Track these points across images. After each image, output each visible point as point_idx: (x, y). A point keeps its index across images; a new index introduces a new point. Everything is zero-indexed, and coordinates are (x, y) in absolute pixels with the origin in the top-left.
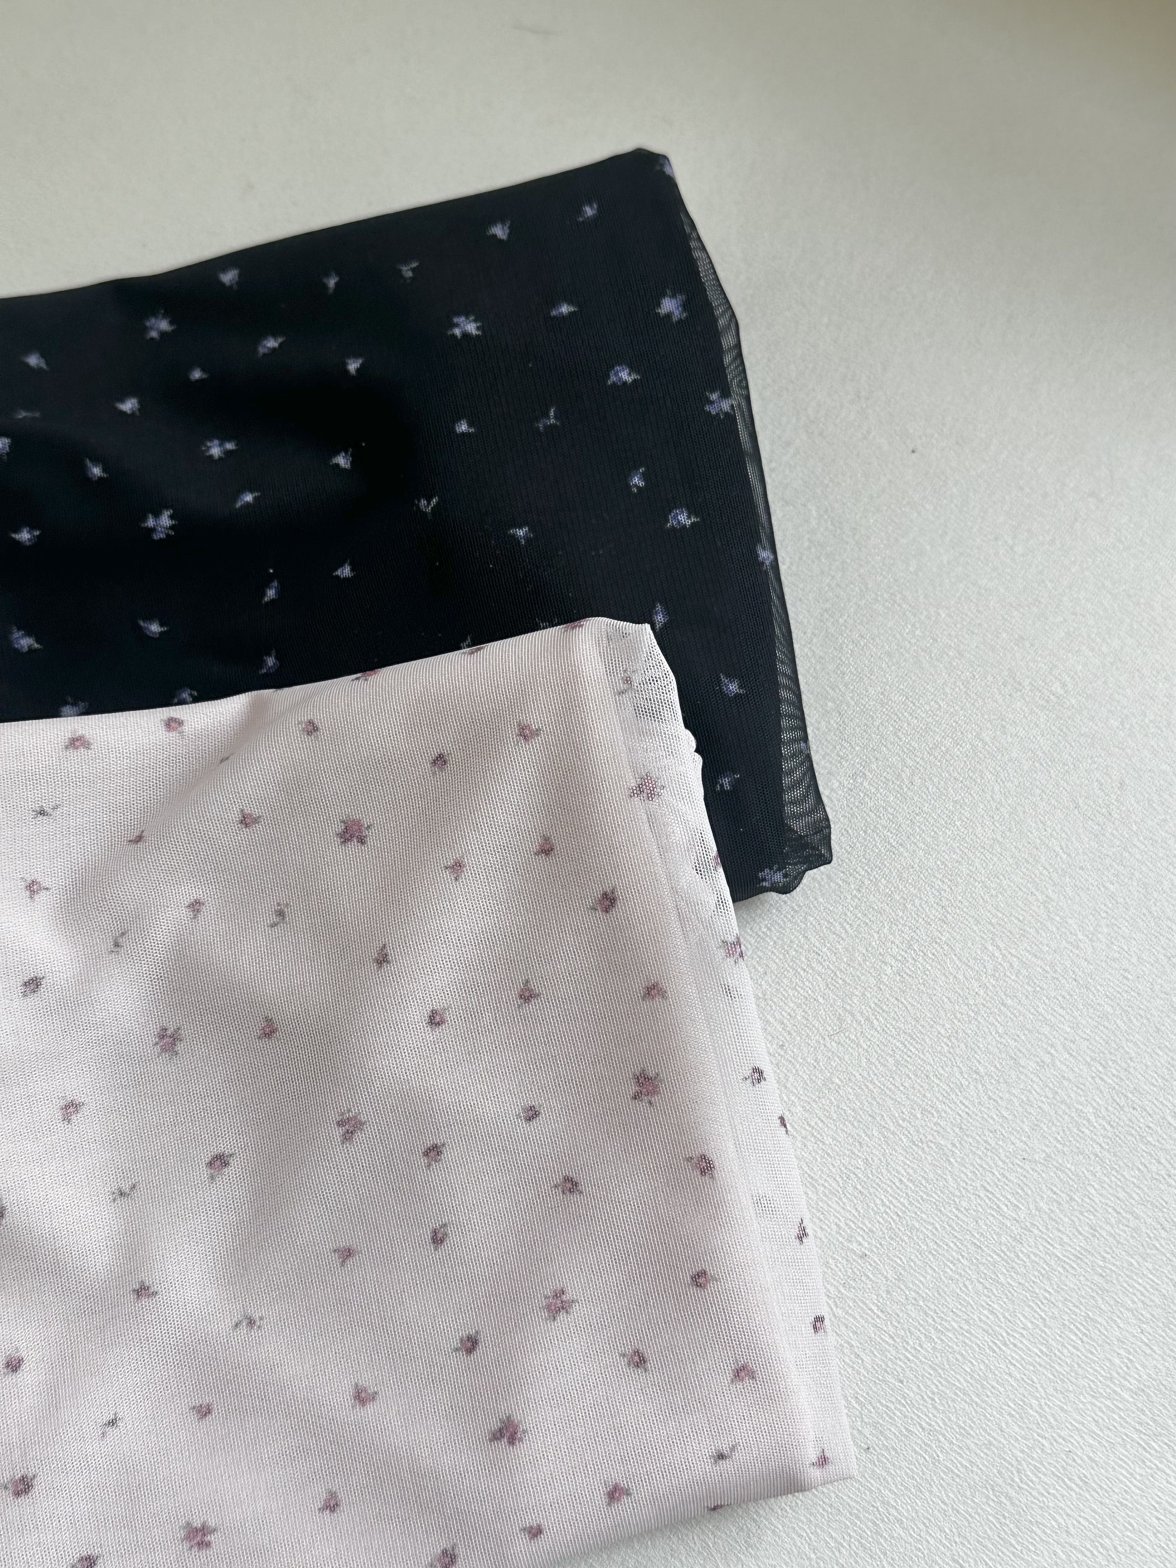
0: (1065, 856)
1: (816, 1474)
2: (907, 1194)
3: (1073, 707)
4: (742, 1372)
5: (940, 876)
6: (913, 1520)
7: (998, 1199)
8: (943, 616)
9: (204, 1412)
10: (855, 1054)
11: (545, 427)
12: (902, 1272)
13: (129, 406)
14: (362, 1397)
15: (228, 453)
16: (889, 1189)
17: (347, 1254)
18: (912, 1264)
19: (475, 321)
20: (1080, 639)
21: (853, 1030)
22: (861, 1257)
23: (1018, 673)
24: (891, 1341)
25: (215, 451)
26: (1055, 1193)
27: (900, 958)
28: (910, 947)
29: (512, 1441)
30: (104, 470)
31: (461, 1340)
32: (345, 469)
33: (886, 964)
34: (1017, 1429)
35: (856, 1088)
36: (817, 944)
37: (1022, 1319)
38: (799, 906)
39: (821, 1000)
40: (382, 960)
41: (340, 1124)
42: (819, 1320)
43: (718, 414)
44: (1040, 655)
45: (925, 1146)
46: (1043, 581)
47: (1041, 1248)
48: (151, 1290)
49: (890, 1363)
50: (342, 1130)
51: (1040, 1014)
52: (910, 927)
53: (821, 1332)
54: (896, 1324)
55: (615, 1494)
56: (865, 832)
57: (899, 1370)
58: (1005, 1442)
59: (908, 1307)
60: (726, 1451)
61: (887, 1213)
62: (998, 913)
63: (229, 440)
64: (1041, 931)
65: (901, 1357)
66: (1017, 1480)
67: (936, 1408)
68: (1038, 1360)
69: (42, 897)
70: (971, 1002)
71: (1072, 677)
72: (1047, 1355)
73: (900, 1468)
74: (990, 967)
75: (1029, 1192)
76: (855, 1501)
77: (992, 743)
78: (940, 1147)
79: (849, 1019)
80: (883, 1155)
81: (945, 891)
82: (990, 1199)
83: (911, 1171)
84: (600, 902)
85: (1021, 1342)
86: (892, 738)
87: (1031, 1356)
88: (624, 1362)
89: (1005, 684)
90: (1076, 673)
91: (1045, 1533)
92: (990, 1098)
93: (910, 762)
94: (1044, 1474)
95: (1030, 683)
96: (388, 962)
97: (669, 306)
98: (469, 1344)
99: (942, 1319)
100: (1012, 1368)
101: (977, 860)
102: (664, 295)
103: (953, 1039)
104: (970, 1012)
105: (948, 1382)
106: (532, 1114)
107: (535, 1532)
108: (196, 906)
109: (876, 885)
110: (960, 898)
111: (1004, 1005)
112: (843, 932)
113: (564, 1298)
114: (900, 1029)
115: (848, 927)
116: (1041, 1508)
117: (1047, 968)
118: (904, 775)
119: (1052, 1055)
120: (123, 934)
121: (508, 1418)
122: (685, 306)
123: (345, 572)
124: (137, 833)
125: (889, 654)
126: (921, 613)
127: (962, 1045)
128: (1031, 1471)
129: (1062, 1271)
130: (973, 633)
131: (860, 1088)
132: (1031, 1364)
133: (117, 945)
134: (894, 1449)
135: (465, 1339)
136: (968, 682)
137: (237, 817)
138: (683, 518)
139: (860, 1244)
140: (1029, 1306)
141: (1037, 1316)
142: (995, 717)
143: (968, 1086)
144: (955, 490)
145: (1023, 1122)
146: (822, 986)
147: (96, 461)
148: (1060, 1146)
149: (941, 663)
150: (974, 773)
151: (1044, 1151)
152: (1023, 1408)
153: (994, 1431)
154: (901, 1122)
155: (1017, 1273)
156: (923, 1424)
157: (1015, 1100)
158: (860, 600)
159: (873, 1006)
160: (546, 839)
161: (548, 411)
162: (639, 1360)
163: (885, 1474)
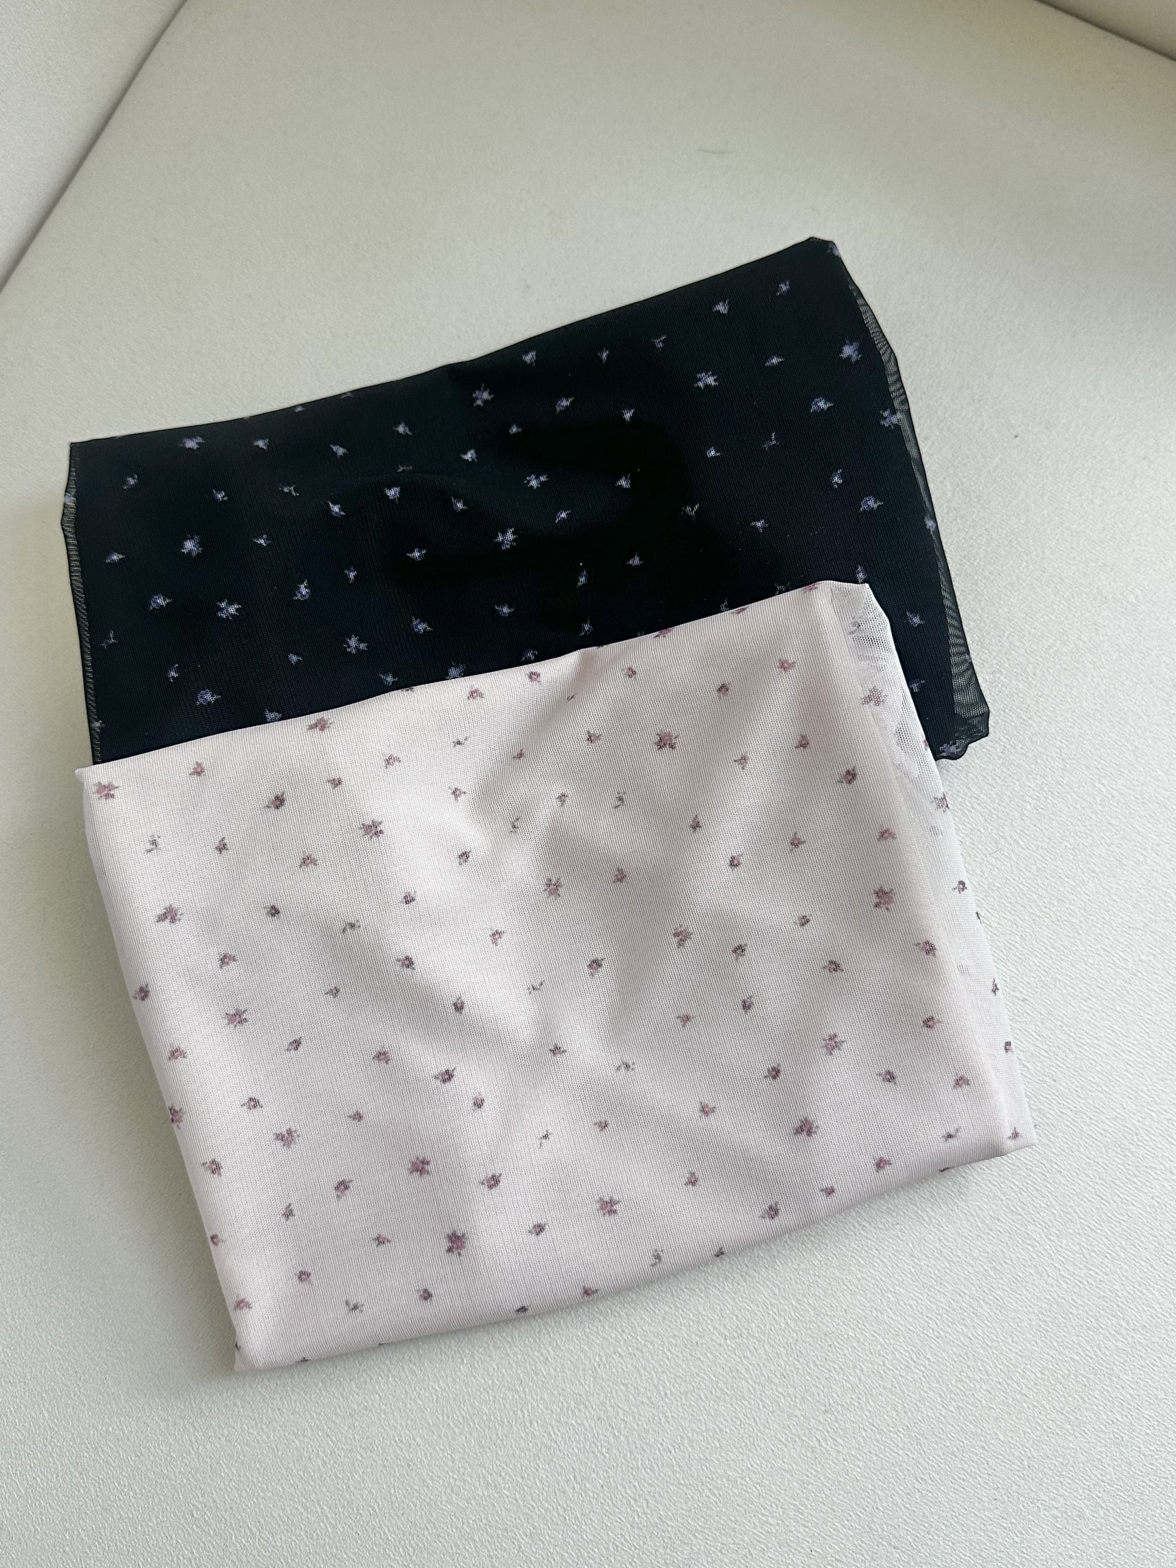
0: (1145, 718)
1: (1010, 1144)
2: (1051, 957)
3: (1144, 611)
4: (961, 1082)
5: (1059, 738)
6: (1069, 1171)
7: (1113, 956)
8: (1048, 553)
9: (603, 1126)
10: (1009, 865)
11: (770, 447)
12: (1051, 1009)
13: (469, 456)
14: (705, 1110)
15: (542, 483)
16: (1038, 954)
17: (686, 1019)
18: (1057, 1003)
19: (713, 375)
20: (1145, 563)
21: (1006, 849)
22: (1023, 1001)
23: (1104, 591)
24: (1046, 1055)
25: (534, 483)
26: (1151, 949)
27: (1035, 797)
28: (1042, 789)
29: (809, 1133)
30: (464, 505)
31: (768, 1070)
32: (626, 489)
33: (1026, 802)
34: (1133, 1106)
35: (1011, 888)
36: (976, 792)
37: (1133, 1033)
38: (962, 767)
39: (982, 830)
40: (696, 826)
41: (676, 935)
42: (1008, 1044)
43: (890, 426)
44: (1119, 576)
45: (1061, 924)
46: (1116, 524)
47: (1144, 986)
48: (562, 1050)
49: (1047, 1070)
50: (677, 939)
51: (1135, 828)
52: (1041, 776)
53: (1009, 1052)
54: (1049, 1043)
55: (880, 1164)
56: (1004, 712)
57: (1053, 1073)
58: (1126, 1116)
59: (1057, 1032)
60: (952, 1132)
61: (1038, 971)
62: (1102, 761)
63: (542, 474)
64: (1132, 771)
65: (1054, 1065)
66: (1136, 1140)
67: (1079, 1097)
68: (1145, 1060)
69: (462, 798)
70: (1087, 824)
71: (1142, 591)
72: (1151, 1057)
73: (1058, 1137)
74: (1098, 799)
75: (1134, 950)
76: (1029, 1160)
77: (1090, 642)
78: (1072, 924)
79: (1002, 842)
80: (1033, 932)
81: (1064, 748)
82: (1107, 956)
83: (1052, 941)
84: (845, 777)
85: (1133, 1049)
86: (1018, 644)
87: (1140, 1058)
88: (880, 1078)
89: (1095, 599)
90: (1144, 587)
91: (1156, 1173)
92: (1104, 888)
93: (1032, 660)
94: (1154, 1135)
95: (1113, 597)
96: (700, 827)
97: (848, 351)
98: (774, 1073)
99: (1080, 1038)
100: (1128, 1066)
101: (1085, 725)
102: (844, 344)
103: (1076, 850)
104: (1087, 831)
105: (1086, 1079)
106: (804, 921)
107: (830, 1191)
108: (562, 798)
109: (1015, 748)
110: (1074, 752)
111: (1110, 824)
112: (994, 782)
113: (836, 1039)
114: (1039, 846)
115: (997, 778)
116: (1153, 1157)
117: (1138, 796)
118: (1028, 670)
119: (1144, 855)
120: (517, 819)
121: (806, 1119)
122: (860, 350)
123: (636, 561)
124: (518, 751)
125: (1011, 584)
126: (1032, 553)
127: (1083, 854)
128: (1145, 1133)
129: (1158, 1000)
130: (1070, 564)
131: (1014, 888)
132: (1141, 1063)
133: (514, 827)
134: (1053, 1125)
135: (771, 1069)
136: (1069, 600)
137: (586, 737)
138: (872, 503)
139: (1021, 992)
140: (1138, 1025)
141: (1143, 1031)
142: (1091, 623)
143: (1088, 882)
144: (1048, 462)
145: (1127, 903)
146: (982, 821)
147: (459, 499)
148: (1153, 917)
149: (1049, 587)
150: (1078, 664)
151: (1143, 921)
152: (1137, 1093)
153: (1119, 1109)
154: (1044, 909)
155: (1129, 1004)
156: (1071, 1107)
157: (1121, 888)
158: (988, 547)
159: (1018, 832)
160: (803, 737)
161: (771, 436)
162: (890, 1077)
163: (1047, 1142)
